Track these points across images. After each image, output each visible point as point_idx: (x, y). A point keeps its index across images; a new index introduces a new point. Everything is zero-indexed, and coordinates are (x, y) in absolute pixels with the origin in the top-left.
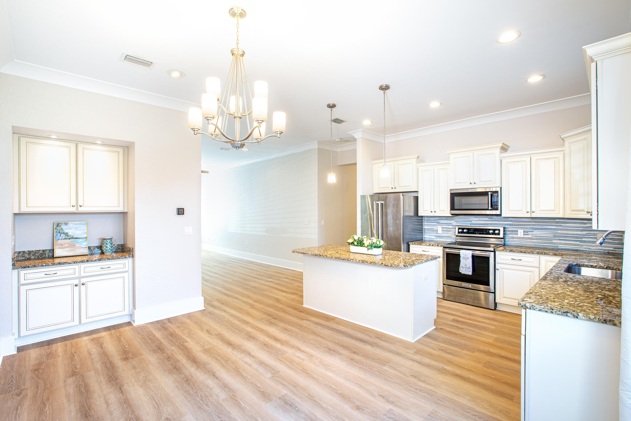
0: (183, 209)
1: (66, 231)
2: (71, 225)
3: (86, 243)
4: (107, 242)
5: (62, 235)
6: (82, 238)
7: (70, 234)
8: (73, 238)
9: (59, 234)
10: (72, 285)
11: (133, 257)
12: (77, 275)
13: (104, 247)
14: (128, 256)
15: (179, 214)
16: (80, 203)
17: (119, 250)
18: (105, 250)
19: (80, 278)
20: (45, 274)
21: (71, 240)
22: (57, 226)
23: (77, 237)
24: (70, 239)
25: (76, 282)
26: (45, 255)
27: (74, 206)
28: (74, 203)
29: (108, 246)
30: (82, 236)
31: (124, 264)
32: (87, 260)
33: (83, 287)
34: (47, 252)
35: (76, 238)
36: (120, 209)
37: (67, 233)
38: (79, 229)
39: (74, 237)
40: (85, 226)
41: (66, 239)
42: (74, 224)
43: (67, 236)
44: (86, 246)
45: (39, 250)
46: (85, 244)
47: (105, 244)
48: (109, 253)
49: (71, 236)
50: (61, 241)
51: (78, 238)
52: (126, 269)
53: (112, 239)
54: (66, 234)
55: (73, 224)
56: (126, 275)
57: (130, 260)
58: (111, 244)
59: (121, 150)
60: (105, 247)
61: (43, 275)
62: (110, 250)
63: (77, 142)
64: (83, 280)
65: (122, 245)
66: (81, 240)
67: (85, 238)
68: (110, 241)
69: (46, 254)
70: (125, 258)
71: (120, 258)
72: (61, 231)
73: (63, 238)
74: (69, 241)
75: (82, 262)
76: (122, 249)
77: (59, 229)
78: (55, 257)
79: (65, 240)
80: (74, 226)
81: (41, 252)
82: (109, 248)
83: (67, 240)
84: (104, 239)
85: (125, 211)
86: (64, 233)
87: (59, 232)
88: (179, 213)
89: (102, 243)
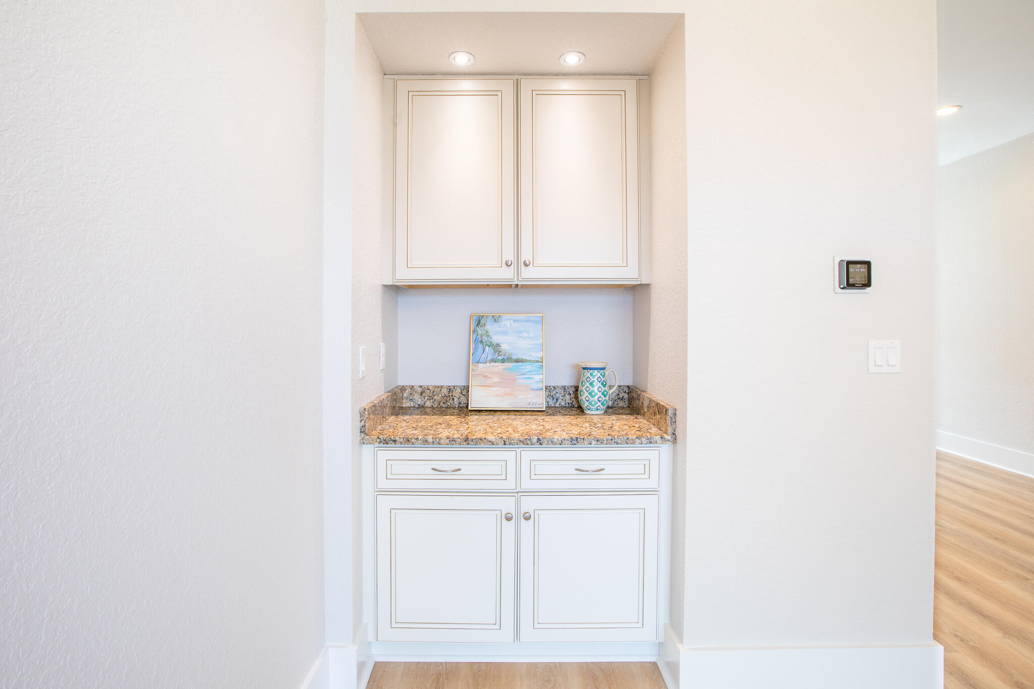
0: (868, 264)
1: (496, 339)
2: (507, 322)
3: (541, 376)
4: (594, 377)
5: (487, 348)
6: (530, 361)
7: (504, 347)
8: (509, 359)
9: (480, 346)
10: (498, 513)
11: (675, 441)
12: (510, 484)
13: (584, 393)
14: (658, 438)
15: (850, 286)
16: (526, 256)
17: (621, 404)
18: (587, 404)
19: (519, 493)
20: (433, 469)
21: (507, 365)
22: (478, 325)
23: (520, 356)
24: (503, 361)
25: (508, 505)
26: (453, 399)
27: (510, 263)
28: (509, 256)
29: (595, 389)
30: (530, 355)
31: (647, 463)
32: (539, 439)
33: (526, 526)
34: (457, 393)
35: (517, 361)
36: (629, 274)
37: (498, 345)
38: (525, 335)
39: (514, 357)
40: (539, 326)
41: (495, 362)
42: (515, 321)
43: (497, 354)
44: (540, 385)
45: (442, 387)
46: (538, 380)
47: (588, 384)
48: (598, 412)
49: (507, 355)
50: (485, 367)
51: (521, 361)
52: (651, 484)
53: (604, 369)
54: (496, 347)
55: (512, 321)
56: (649, 502)
57: (665, 449)
58: (602, 384)
59: (630, 85)
60: (587, 394)
61: (426, 468)
62: (599, 404)
63: (517, 77)
64: (528, 503)
65: (630, 390)
66: (528, 367)
67: (537, 361)
68: (599, 375)
69: (456, 399)
70: (650, 443)
71: (634, 443)
72: (485, 338)
73: (489, 359)
74: (500, 366)
75: (525, 442)
76: (631, 400)
77: (480, 332)
78: (470, 408)
79: (493, 364)
80: (515, 325)
81: (445, 391)
82: (596, 397)
83: (497, 364)
84: (584, 369)
85: (642, 283)
86: (491, 345)
87: (482, 342)
88: (851, 281)
89: (579, 378)
